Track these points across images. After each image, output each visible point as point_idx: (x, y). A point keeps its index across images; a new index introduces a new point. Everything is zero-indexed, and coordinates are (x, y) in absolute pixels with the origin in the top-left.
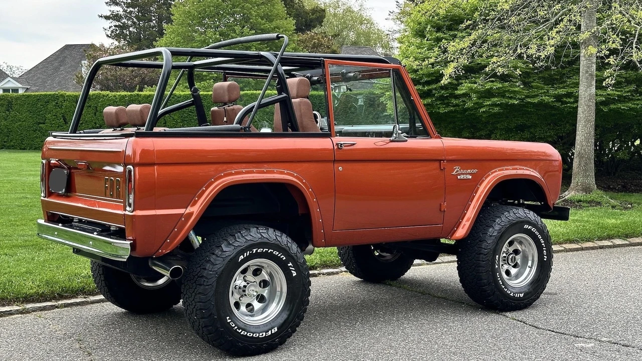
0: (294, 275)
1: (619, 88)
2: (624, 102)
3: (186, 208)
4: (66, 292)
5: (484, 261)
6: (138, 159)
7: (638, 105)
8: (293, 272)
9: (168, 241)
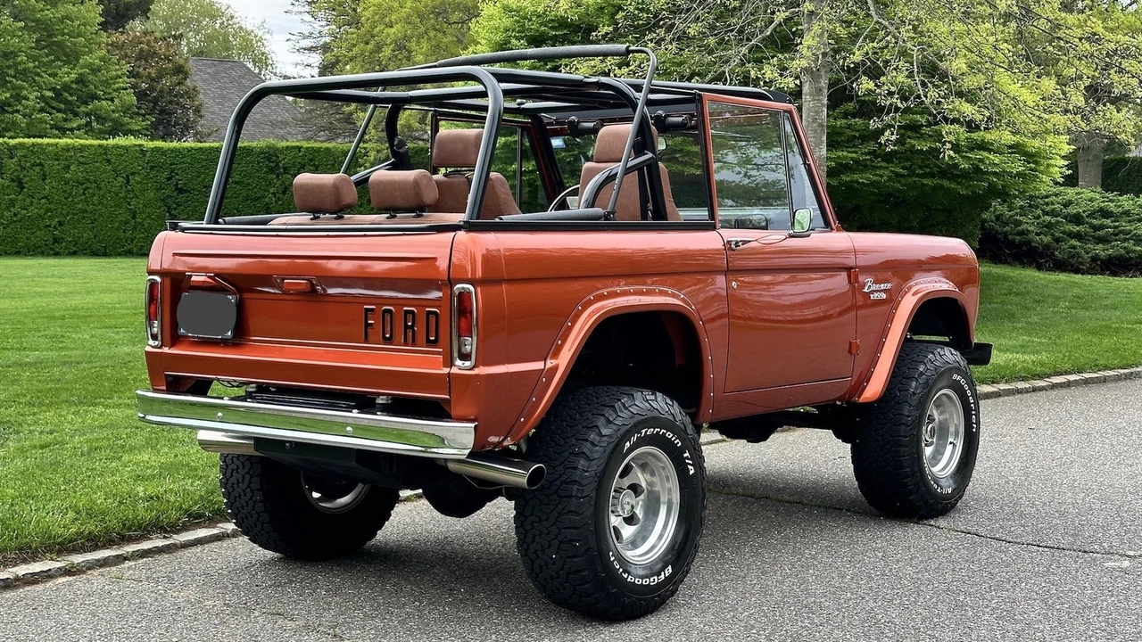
0: (691, 472)
1: (853, 147)
2: (862, 171)
3: (545, 360)
4: (129, 529)
5: (906, 437)
6: (479, 273)
7: (881, 176)
8: (690, 467)
9: (522, 419)
